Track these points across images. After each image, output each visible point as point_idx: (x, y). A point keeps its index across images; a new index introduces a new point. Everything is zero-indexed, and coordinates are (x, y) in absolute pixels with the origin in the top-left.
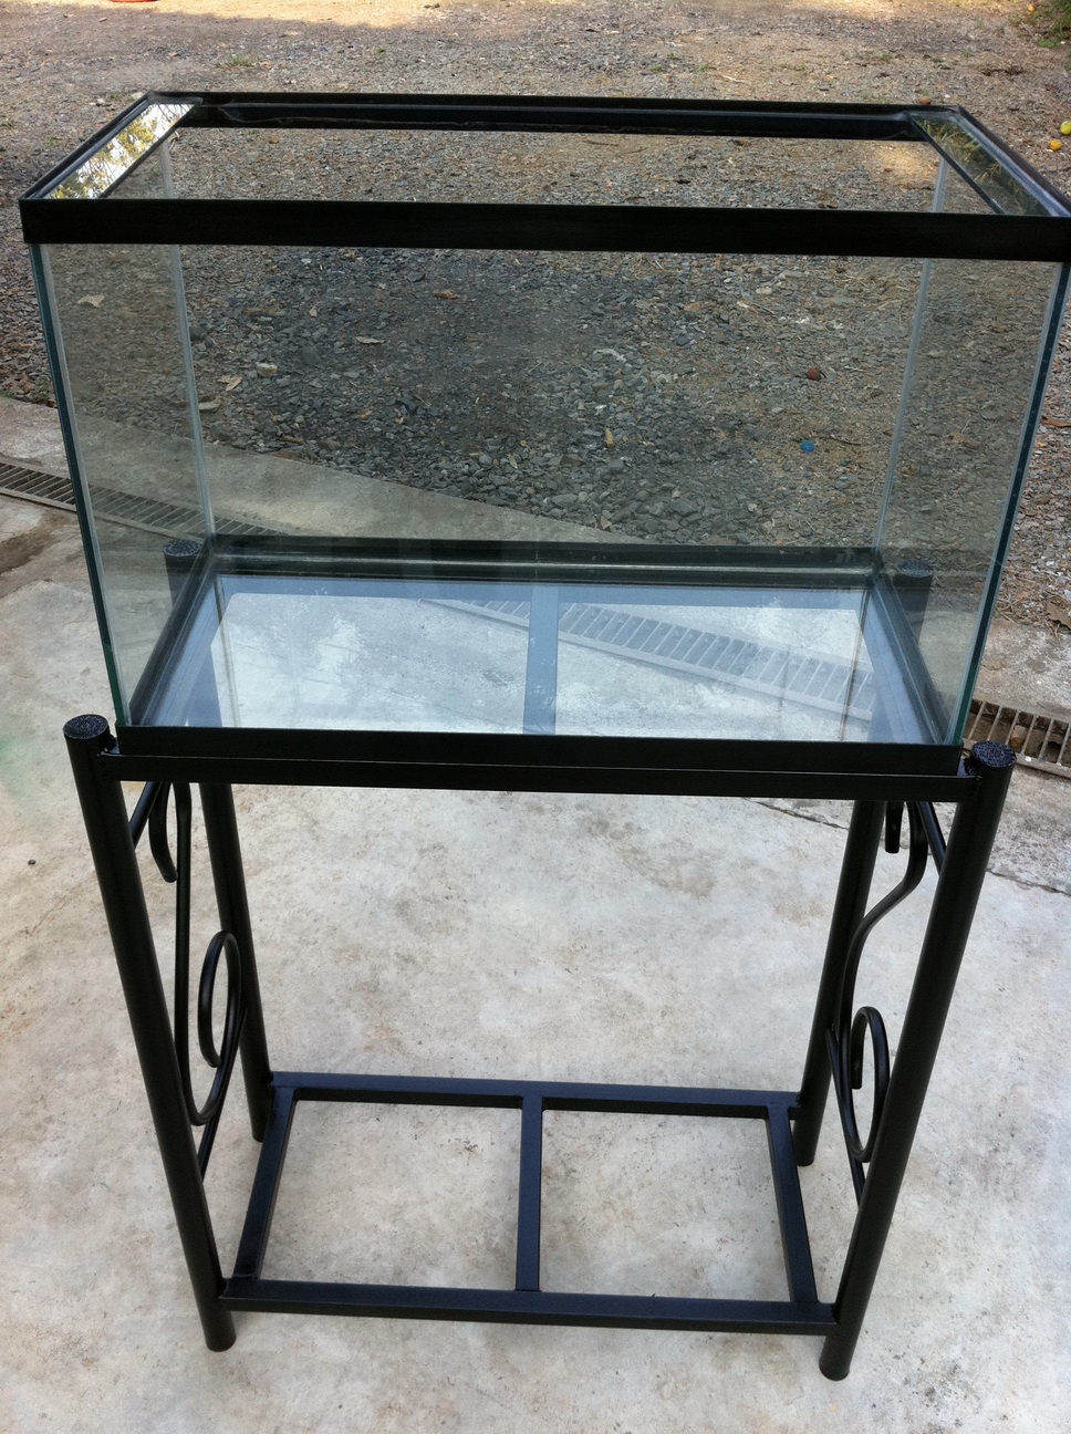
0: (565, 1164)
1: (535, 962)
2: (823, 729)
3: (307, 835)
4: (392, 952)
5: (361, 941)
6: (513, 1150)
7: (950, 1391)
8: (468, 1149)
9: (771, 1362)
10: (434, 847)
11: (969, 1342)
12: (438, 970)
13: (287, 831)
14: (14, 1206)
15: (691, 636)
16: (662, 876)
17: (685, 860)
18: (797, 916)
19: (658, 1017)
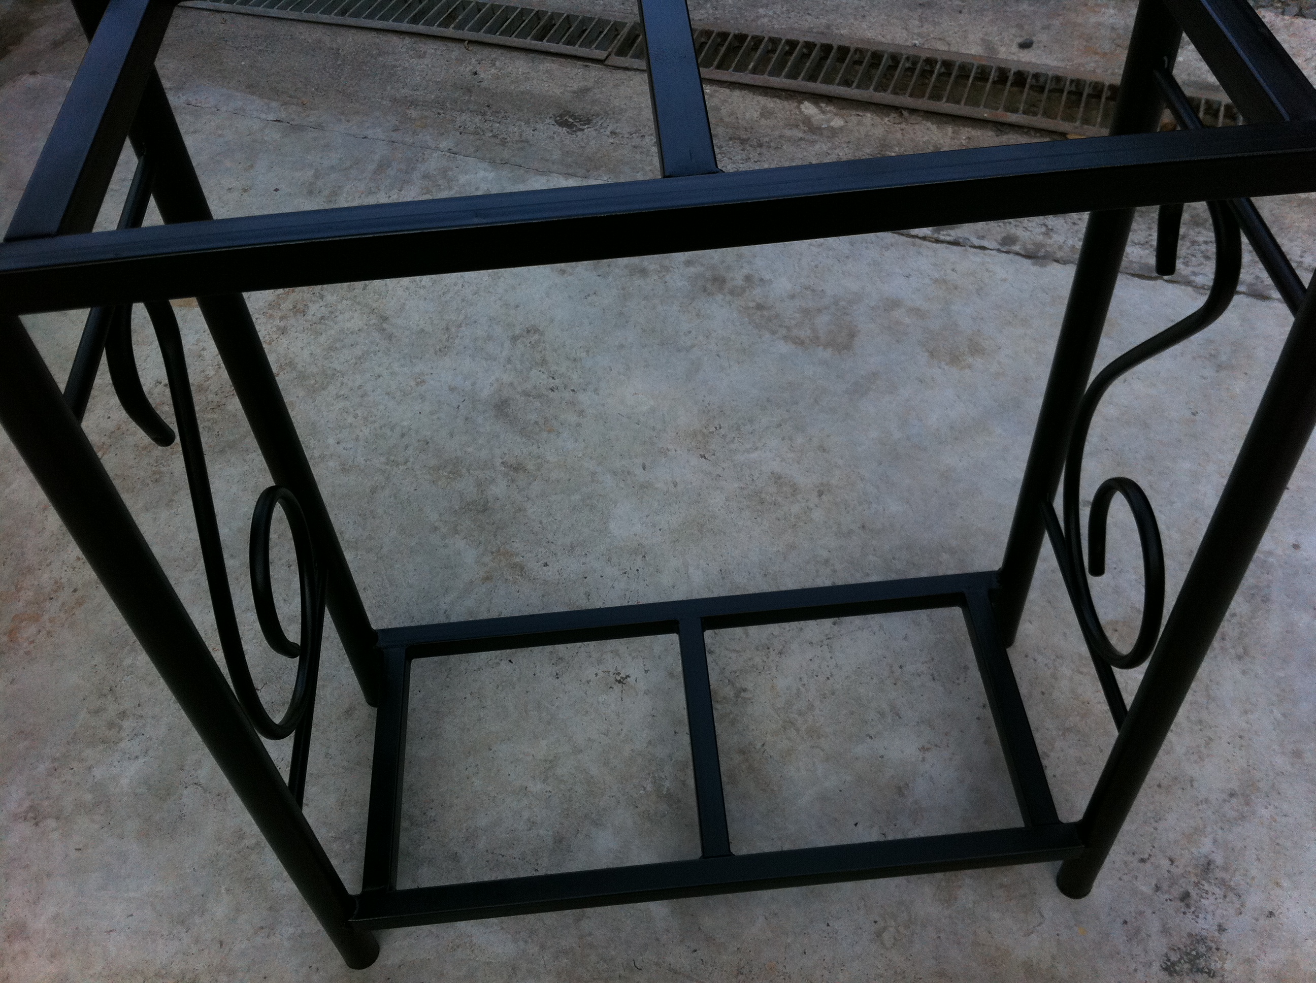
0: (733, 684)
1: (664, 452)
2: (953, 139)
3: (376, 335)
4: (498, 461)
5: (459, 454)
6: (671, 675)
7: (1207, 892)
8: (619, 682)
9: (1001, 886)
10: (528, 332)
11: (1220, 832)
12: (554, 475)
13: (352, 333)
14: (97, 826)
15: (787, 48)
16: (795, 332)
17: (819, 311)
18: (955, 359)
19: (814, 499)
